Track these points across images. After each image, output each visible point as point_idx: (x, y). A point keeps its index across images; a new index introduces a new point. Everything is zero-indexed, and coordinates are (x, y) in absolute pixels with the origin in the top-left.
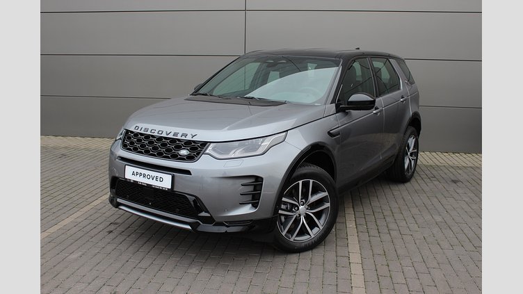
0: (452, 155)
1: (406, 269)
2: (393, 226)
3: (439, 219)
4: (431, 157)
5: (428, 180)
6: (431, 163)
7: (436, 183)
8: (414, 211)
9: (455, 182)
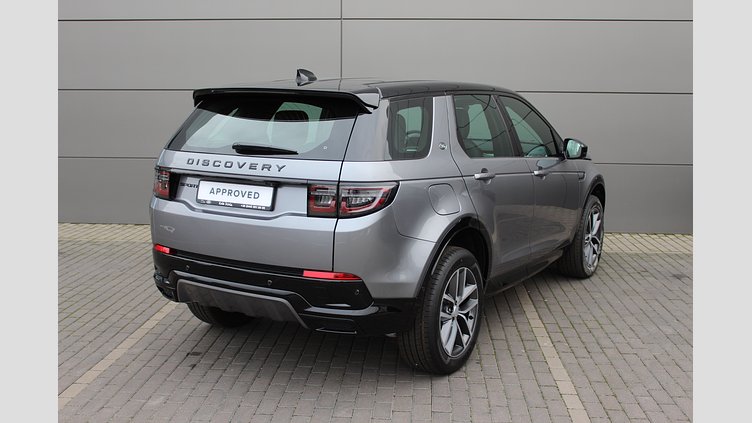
0: (664, 238)
1: (642, 400)
2: (605, 342)
3: (669, 331)
4: (633, 241)
5: (638, 276)
6: (635, 250)
7: (651, 279)
8: (631, 320)
9: (678, 277)
